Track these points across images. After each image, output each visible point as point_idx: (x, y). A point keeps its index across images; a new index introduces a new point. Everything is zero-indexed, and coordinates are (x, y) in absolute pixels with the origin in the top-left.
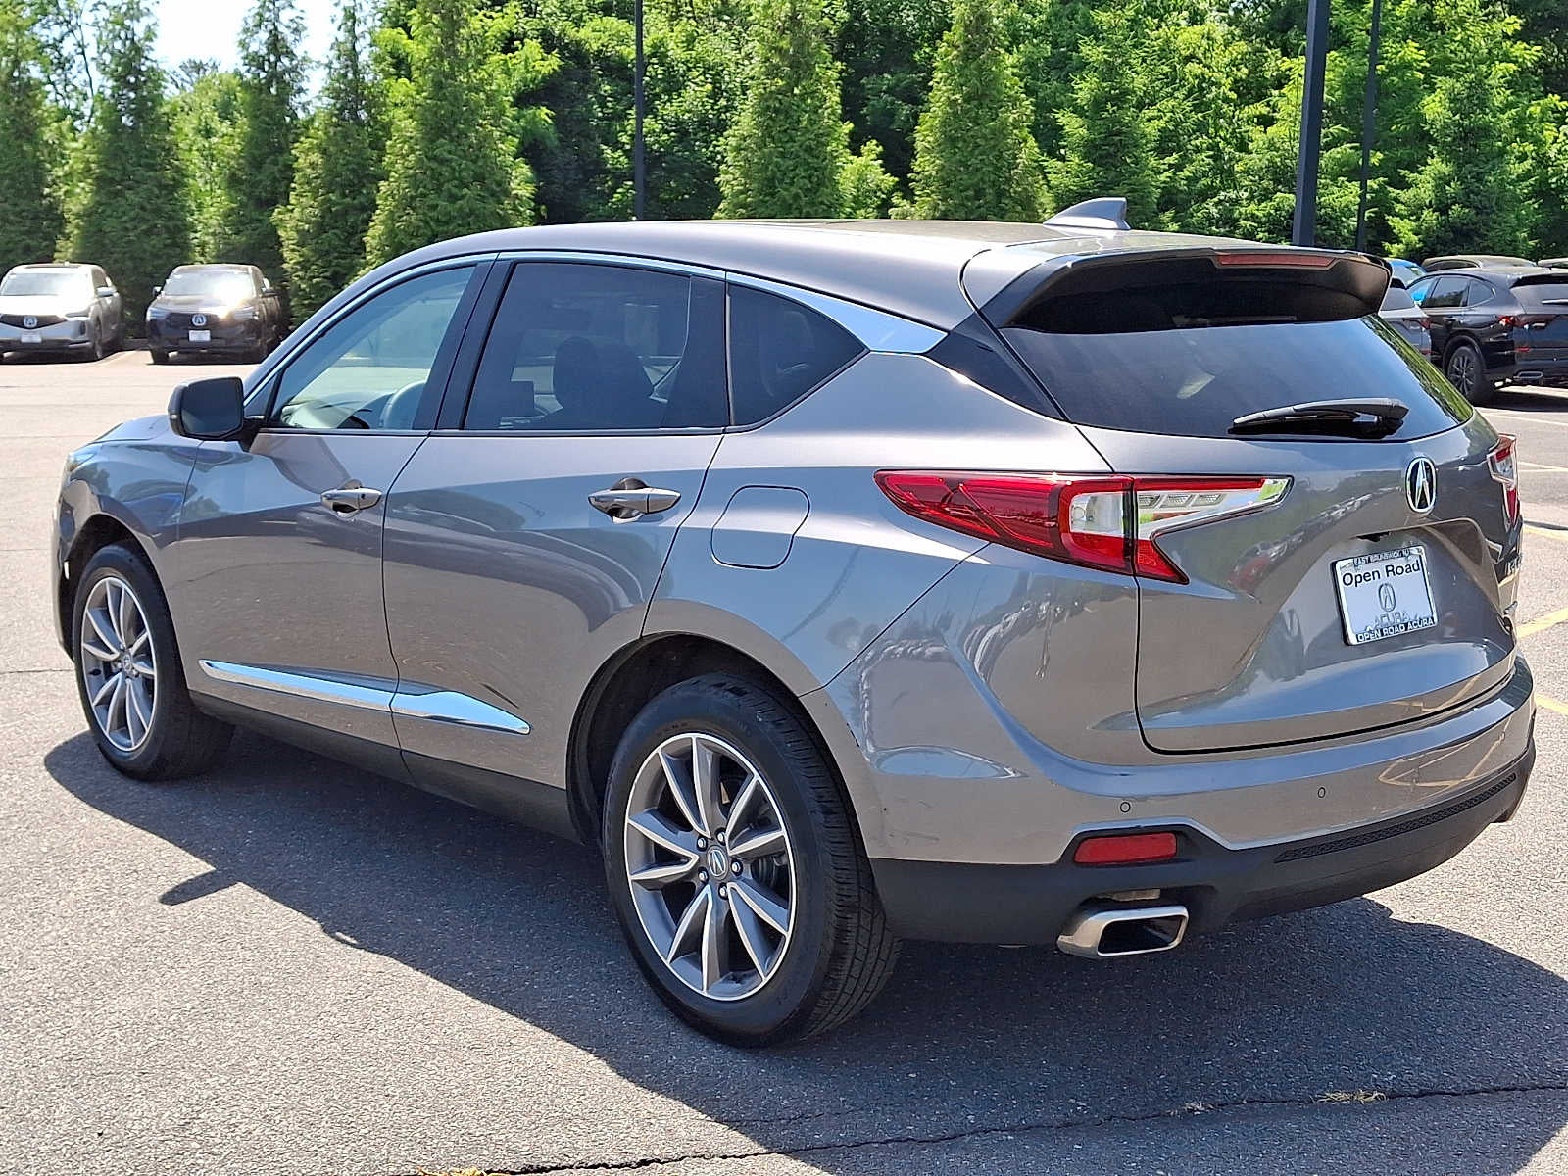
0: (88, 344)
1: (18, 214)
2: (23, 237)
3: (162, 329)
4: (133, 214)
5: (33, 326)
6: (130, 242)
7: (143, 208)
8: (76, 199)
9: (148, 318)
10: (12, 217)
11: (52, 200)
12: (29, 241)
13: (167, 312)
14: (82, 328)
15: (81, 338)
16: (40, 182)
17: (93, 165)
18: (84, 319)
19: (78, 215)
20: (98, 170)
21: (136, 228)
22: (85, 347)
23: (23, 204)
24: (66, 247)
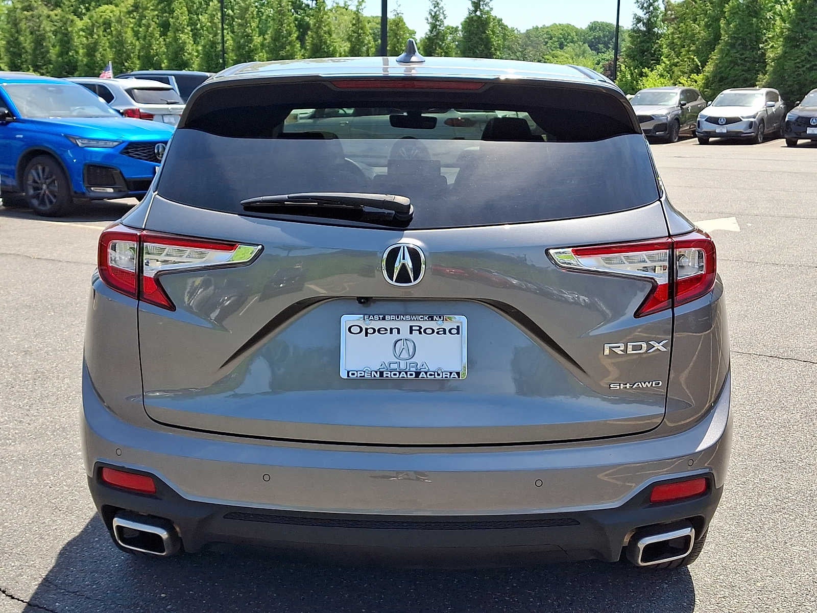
0: (753, 134)
1: (744, 60)
2: (743, 73)
3: (792, 126)
4: (803, 58)
5: (724, 123)
6: (799, 75)
7: (809, 55)
8: (773, 50)
9: (787, 119)
10: (739, 61)
11: (763, 51)
12: (746, 75)
13: (797, 116)
14: (751, 125)
15: (749, 131)
16: (758, 40)
17: (785, 30)
18: (752, 120)
19: (773, 60)
20: (787, 33)
21: (803, 66)
22: (751, 136)
23: (747, 54)
24: (764, 78)
